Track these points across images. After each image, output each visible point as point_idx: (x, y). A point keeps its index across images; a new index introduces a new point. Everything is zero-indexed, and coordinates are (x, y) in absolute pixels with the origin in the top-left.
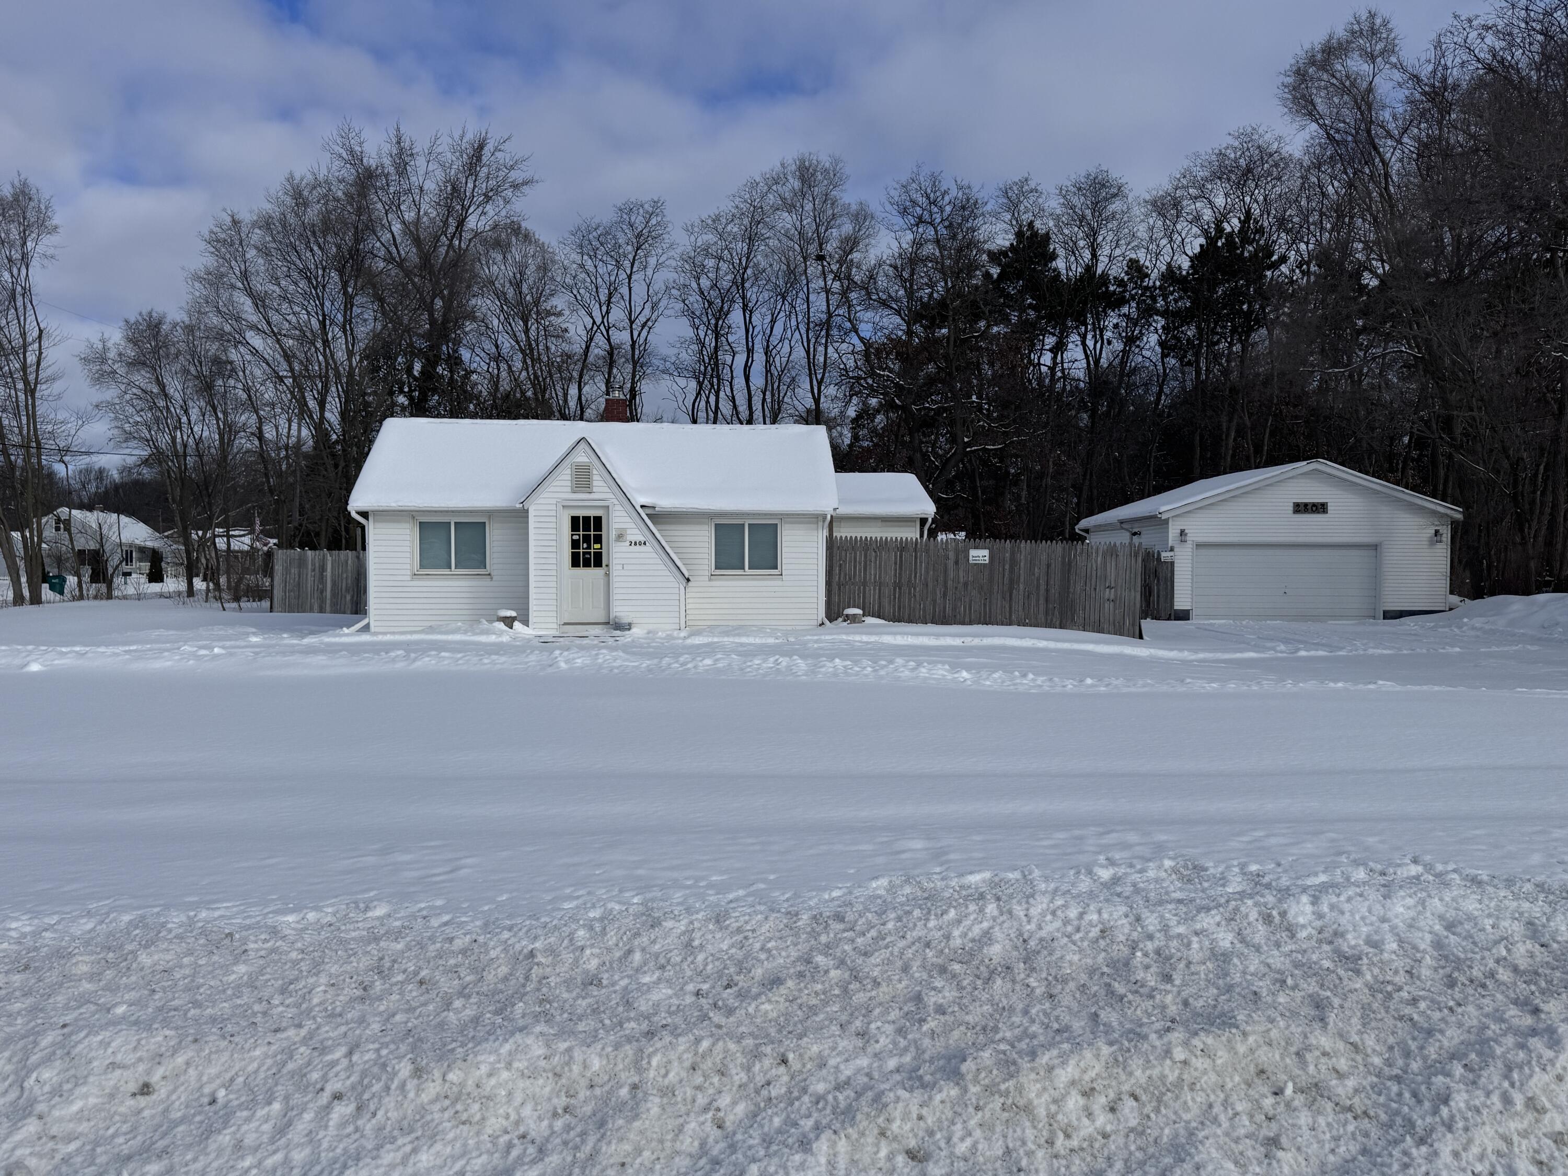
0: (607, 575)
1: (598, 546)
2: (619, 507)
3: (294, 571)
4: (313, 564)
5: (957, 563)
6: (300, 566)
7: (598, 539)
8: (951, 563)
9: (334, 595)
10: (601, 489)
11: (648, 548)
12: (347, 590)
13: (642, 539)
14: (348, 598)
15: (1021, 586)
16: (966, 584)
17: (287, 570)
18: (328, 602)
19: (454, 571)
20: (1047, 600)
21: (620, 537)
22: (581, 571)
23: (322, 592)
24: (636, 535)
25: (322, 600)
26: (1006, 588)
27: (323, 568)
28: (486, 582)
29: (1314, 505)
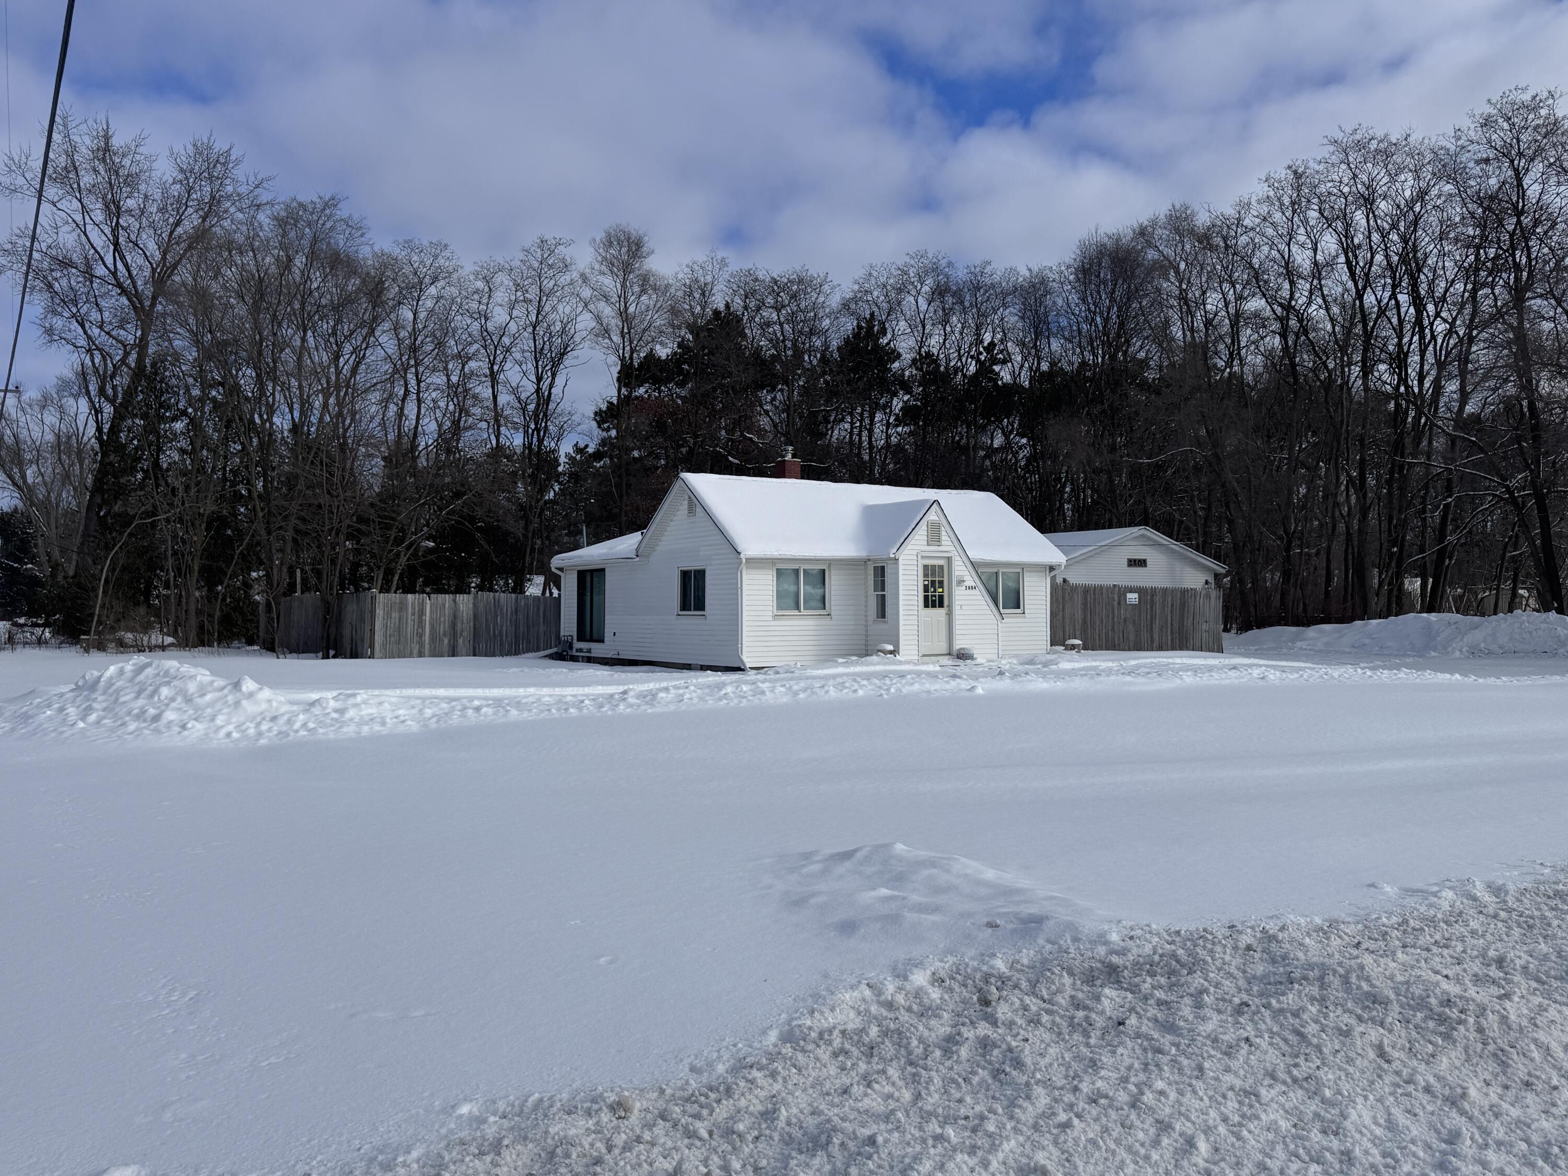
0: (950, 615)
1: (940, 590)
2: (958, 558)
3: (395, 615)
4: (413, 608)
5: (1119, 603)
6: (401, 610)
7: (941, 584)
8: (1116, 603)
9: (433, 639)
10: (947, 545)
11: (976, 592)
12: (445, 634)
13: (973, 584)
14: (446, 641)
15: (1157, 621)
16: (1125, 620)
17: (388, 615)
18: (427, 646)
19: (803, 612)
20: (1172, 631)
21: (961, 582)
22: (931, 611)
23: (421, 637)
24: (969, 582)
25: (422, 645)
26: (1148, 623)
27: (422, 612)
28: (826, 621)
29: (1140, 561)
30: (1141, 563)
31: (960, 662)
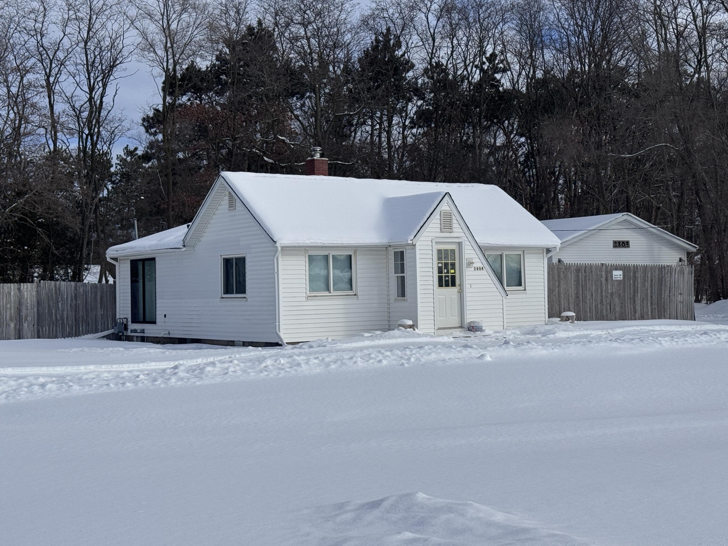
1: (452, 271)
2: (467, 243)
5: (606, 280)
7: (453, 266)
8: (603, 279)
10: (458, 232)
11: (484, 272)
13: (481, 266)
15: (639, 294)
16: (612, 294)
19: (333, 293)
20: (651, 303)
21: (470, 264)
22: (445, 290)
24: (478, 264)
26: (632, 296)
28: (353, 300)
29: (623, 242)
30: (625, 244)
31: (471, 334)
